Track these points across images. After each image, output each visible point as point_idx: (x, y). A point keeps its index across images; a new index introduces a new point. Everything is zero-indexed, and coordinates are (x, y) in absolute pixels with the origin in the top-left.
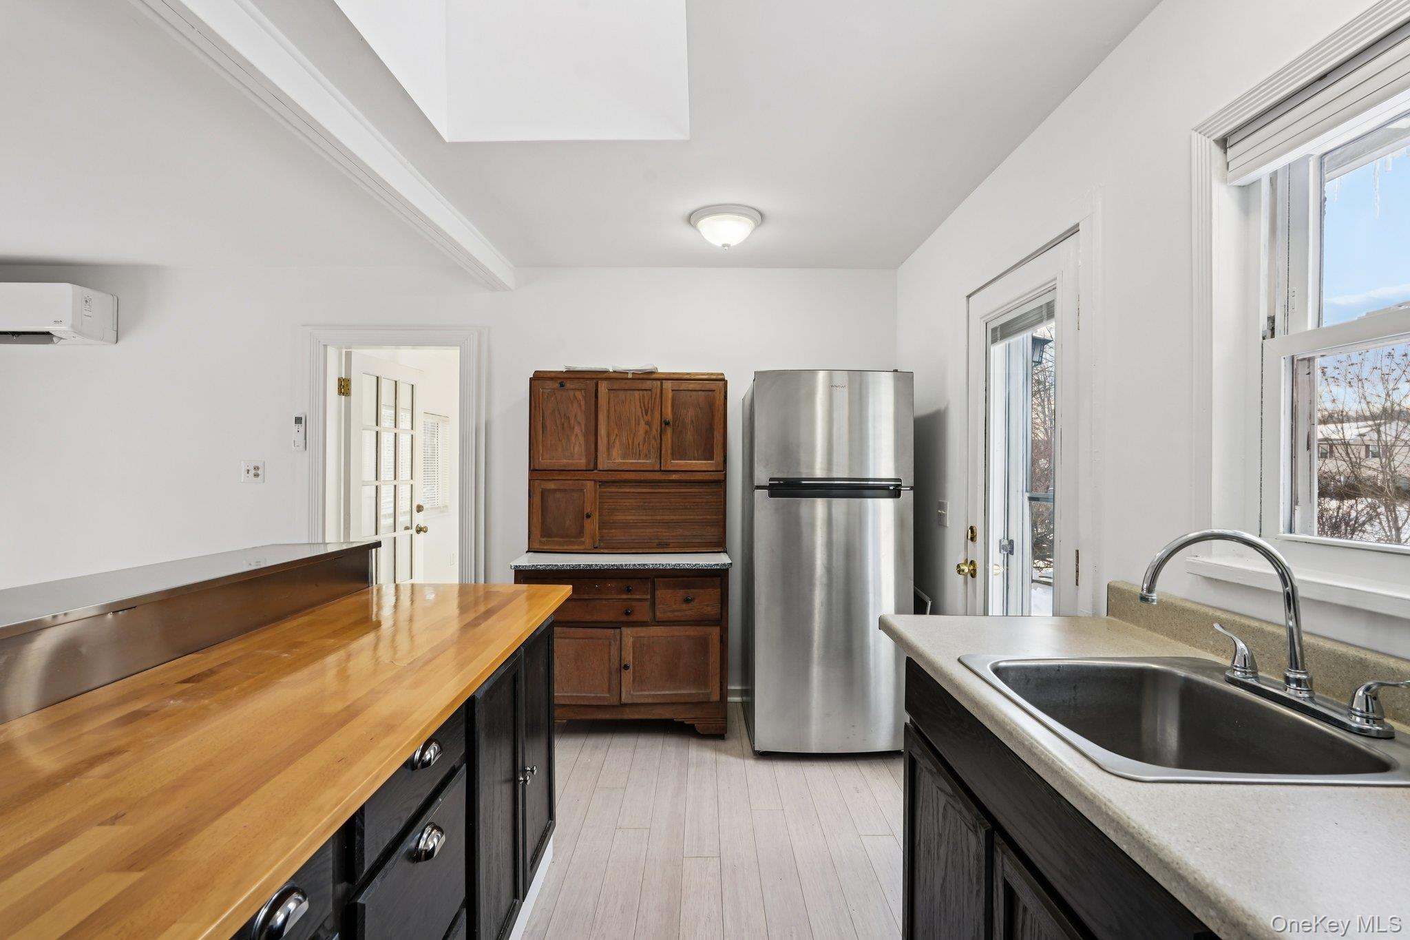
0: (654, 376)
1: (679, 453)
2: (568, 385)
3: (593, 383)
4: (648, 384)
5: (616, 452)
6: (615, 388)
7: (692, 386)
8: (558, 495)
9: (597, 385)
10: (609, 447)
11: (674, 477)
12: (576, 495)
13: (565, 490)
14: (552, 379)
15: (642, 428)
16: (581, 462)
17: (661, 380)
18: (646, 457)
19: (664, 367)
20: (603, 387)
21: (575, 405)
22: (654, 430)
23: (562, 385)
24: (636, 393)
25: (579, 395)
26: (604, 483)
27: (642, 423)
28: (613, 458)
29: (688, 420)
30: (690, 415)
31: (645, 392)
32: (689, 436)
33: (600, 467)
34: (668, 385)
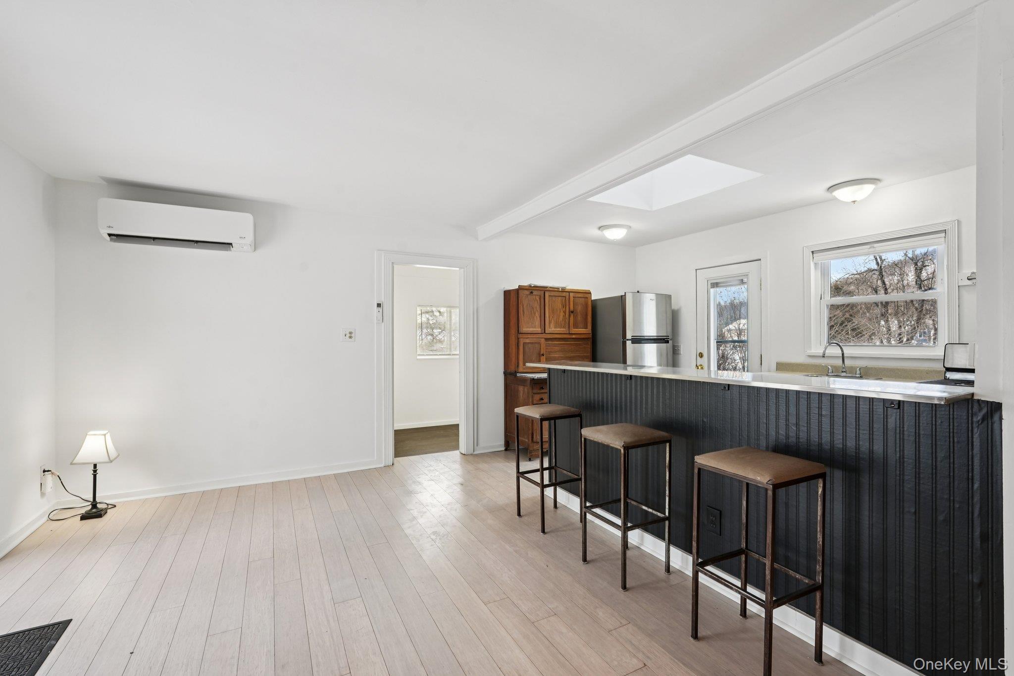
0: (566, 290)
1: (576, 326)
2: (535, 293)
3: (543, 292)
4: (564, 294)
5: (552, 325)
6: (552, 295)
7: (580, 295)
8: (530, 345)
9: (544, 292)
10: (550, 322)
11: (574, 336)
12: (537, 345)
13: (532, 343)
14: (526, 289)
15: (562, 314)
16: (539, 330)
17: (569, 292)
18: (564, 327)
19: (570, 286)
20: (547, 294)
21: (536, 302)
22: (567, 315)
23: (532, 293)
24: (560, 298)
25: (538, 298)
26: (547, 339)
27: (562, 311)
28: (551, 329)
29: (578, 311)
30: (579, 308)
31: (563, 298)
32: (579, 318)
33: (546, 332)
34: (572, 295)
